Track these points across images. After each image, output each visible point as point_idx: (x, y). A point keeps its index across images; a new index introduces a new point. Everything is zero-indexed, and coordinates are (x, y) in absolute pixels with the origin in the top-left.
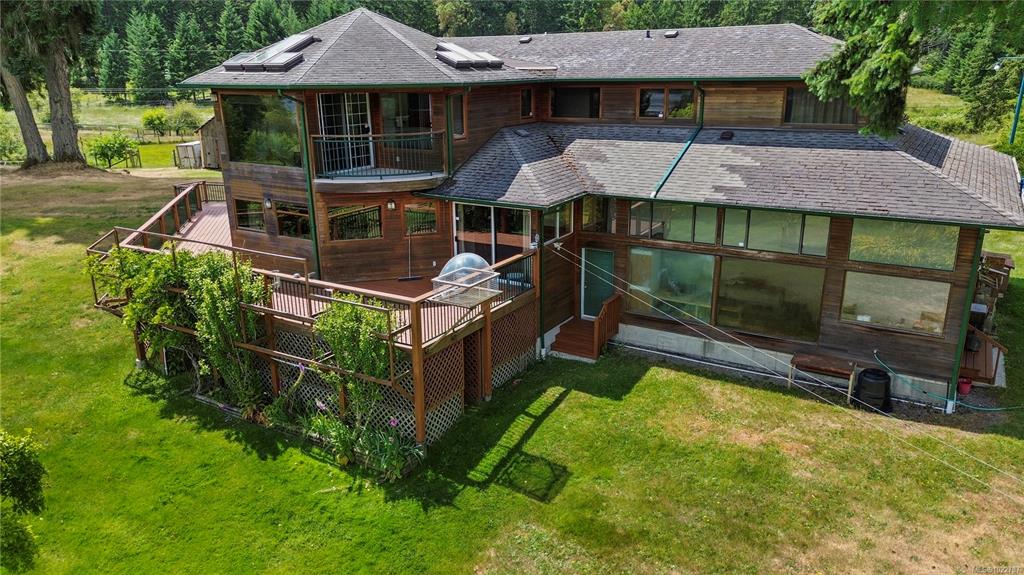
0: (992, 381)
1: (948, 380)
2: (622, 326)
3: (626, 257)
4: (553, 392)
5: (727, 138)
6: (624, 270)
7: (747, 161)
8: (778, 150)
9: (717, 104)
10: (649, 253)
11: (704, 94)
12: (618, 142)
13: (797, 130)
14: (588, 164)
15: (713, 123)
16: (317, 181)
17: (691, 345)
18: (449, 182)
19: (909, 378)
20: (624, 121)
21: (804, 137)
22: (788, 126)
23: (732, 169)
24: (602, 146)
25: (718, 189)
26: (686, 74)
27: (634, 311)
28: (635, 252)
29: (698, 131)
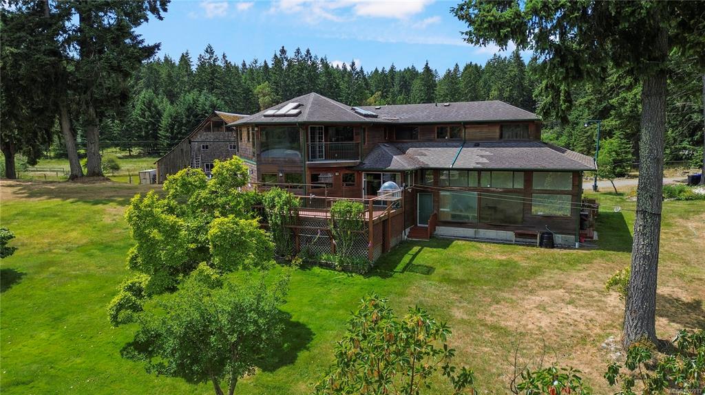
0: (592, 238)
1: (575, 235)
2: (437, 227)
3: (438, 195)
4: (416, 249)
5: (477, 145)
6: (438, 202)
7: (488, 153)
8: (499, 149)
9: (470, 132)
10: (448, 193)
11: (465, 128)
12: (429, 149)
13: (505, 142)
14: (419, 157)
15: (471, 140)
16: (307, 162)
17: (469, 232)
18: (361, 163)
19: (560, 236)
20: (431, 140)
21: (509, 144)
22: (502, 140)
23: (482, 156)
24: (423, 150)
25: (477, 163)
26: (458, 120)
27: (443, 220)
28: (442, 193)
29: (464, 143)
